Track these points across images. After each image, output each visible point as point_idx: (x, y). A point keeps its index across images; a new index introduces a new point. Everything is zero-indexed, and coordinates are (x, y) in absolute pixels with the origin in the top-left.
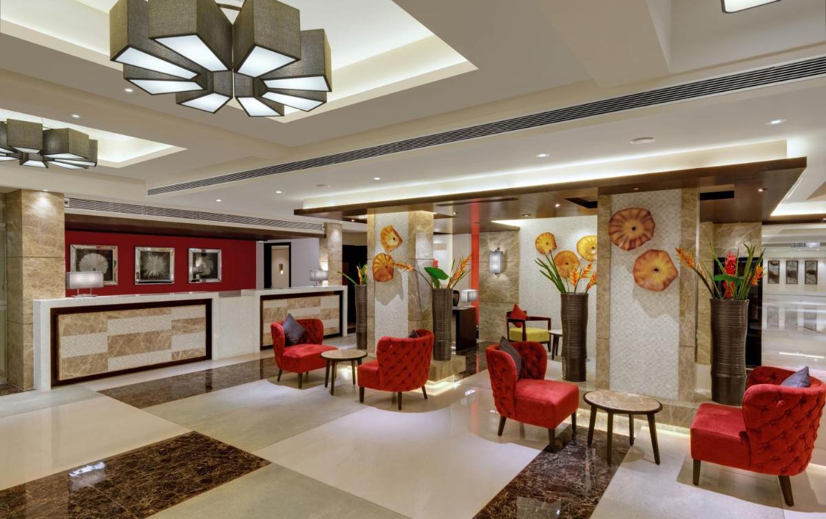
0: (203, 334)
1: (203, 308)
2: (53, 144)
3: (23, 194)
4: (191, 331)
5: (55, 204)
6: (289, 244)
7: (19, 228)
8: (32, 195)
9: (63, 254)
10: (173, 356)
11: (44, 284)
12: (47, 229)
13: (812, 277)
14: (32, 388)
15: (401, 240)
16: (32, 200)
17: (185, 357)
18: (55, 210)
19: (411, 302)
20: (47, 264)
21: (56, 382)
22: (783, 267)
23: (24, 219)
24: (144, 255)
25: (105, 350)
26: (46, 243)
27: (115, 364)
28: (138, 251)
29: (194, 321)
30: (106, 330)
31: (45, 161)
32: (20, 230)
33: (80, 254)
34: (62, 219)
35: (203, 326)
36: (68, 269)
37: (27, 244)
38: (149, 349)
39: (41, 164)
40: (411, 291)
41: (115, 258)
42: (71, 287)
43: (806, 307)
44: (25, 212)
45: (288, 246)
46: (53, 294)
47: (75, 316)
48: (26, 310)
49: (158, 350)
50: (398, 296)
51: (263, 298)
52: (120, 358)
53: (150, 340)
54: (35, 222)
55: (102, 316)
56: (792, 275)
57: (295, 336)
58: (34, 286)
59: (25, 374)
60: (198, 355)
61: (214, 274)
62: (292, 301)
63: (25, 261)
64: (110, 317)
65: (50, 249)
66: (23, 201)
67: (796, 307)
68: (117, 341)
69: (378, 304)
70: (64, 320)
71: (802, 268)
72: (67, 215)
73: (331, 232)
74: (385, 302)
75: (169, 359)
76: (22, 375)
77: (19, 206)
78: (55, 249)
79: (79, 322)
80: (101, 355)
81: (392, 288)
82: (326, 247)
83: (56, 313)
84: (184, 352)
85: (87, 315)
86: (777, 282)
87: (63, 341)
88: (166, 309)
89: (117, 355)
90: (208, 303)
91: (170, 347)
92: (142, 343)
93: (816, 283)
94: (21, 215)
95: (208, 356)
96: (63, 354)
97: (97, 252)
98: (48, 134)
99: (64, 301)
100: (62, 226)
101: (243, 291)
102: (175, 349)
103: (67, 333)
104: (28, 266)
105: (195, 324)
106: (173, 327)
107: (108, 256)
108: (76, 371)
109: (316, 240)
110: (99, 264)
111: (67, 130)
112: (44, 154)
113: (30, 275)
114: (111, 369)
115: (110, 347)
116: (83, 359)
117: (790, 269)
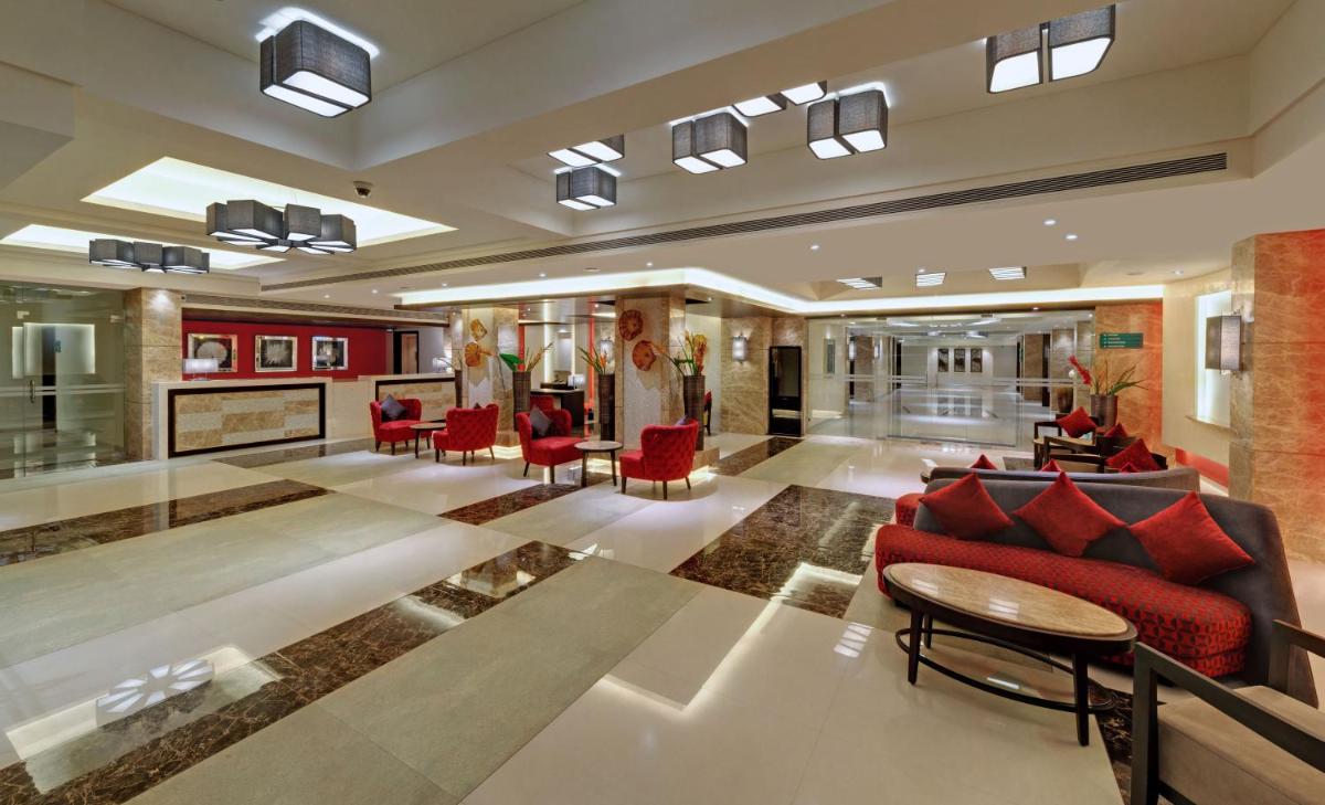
0: (316, 416)
1: (316, 392)
2: (171, 258)
3: (143, 292)
4: (304, 412)
5: (173, 300)
6: (417, 332)
7: (138, 320)
8: (152, 293)
9: (180, 343)
10: (286, 434)
11: (160, 368)
12: (166, 321)
13: (977, 365)
14: (150, 457)
15: (486, 332)
16: (151, 297)
17: (298, 435)
18: (172, 304)
19: (495, 383)
20: (164, 352)
21: (173, 454)
22: (951, 355)
23: (144, 314)
24: (264, 342)
25: (219, 426)
26: (164, 333)
27: (227, 440)
28: (258, 341)
29: (308, 403)
30: (220, 410)
31: (164, 269)
32: (141, 322)
33: (198, 343)
34: (180, 312)
35: (316, 408)
36: (185, 355)
37: (146, 333)
38: (262, 427)
39: (161, 271)
40: (495, 374)
41: (234, 346)
42: (187, 372)
43: (955, 393)
44: (145, 307)
45: (415, 335)
46: (170, 377)
47: (191, 396)
48: (145, 392)
49: (271, 428)
50: (486, 379)
51: (379, 383)
52: (234, 435)
53: (263, 419)
54: (154, 316)
55: (216, 396)
56: (960, 363)
57: (394, 412)
58: (153, 371)
59: (145, 447)
60: (311, 433)
61: (339, 362)
62: (410, 386)
63: (144, 349)
64: (224, 399)
65: (168, 338)
66: (144, 297)
67: (947, 393)
68: (230, 420)
69: (471, 386)
70: (180, 400)
71: (968, 356)
72: (184, 310)
73: (454, 323)
74: (476, 384)
75: (282, 437)
76: (141, 448)
77: (139, 302)
78: (173, 339)
79: (195, 402)
80: (216, 431)
81: (482, 372)
82: (450, 336)
83: (173, 394)
84: (298, 431)
85: (202, 396)
86: (946, 370)
87: (179, 418)
88: (280, 392)
89: (231, 432)
90: (322, 387)
91: (283, 425)
92: (255, 422)
93: (981, 371)
94: (141, 310)
95: (322, 435)
96: (180, 429)
97: (215, 340)
98: (166, 251)
99: (180, 383)
100: (179, 319)
101: (360, 377)
102: (287, 428)
103: (183, 411)
104: (147, 354)
105: (308, 406)
106: (286, 408)
107: (227, 343)
108: (191, 444)
109: (442, 329)
110: (219, 352)
111: (183, 248)
112: (163, 265)
113: (149, 362)
114: (225, 443)
115: (224, 424)
116: (199, 435)
117: (958, 357)
